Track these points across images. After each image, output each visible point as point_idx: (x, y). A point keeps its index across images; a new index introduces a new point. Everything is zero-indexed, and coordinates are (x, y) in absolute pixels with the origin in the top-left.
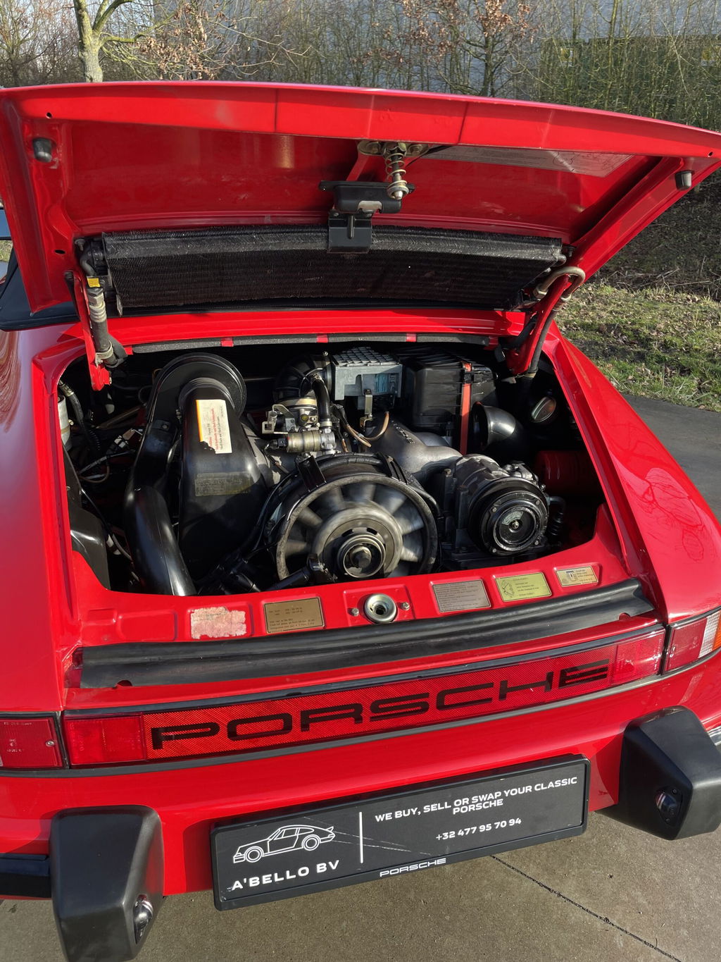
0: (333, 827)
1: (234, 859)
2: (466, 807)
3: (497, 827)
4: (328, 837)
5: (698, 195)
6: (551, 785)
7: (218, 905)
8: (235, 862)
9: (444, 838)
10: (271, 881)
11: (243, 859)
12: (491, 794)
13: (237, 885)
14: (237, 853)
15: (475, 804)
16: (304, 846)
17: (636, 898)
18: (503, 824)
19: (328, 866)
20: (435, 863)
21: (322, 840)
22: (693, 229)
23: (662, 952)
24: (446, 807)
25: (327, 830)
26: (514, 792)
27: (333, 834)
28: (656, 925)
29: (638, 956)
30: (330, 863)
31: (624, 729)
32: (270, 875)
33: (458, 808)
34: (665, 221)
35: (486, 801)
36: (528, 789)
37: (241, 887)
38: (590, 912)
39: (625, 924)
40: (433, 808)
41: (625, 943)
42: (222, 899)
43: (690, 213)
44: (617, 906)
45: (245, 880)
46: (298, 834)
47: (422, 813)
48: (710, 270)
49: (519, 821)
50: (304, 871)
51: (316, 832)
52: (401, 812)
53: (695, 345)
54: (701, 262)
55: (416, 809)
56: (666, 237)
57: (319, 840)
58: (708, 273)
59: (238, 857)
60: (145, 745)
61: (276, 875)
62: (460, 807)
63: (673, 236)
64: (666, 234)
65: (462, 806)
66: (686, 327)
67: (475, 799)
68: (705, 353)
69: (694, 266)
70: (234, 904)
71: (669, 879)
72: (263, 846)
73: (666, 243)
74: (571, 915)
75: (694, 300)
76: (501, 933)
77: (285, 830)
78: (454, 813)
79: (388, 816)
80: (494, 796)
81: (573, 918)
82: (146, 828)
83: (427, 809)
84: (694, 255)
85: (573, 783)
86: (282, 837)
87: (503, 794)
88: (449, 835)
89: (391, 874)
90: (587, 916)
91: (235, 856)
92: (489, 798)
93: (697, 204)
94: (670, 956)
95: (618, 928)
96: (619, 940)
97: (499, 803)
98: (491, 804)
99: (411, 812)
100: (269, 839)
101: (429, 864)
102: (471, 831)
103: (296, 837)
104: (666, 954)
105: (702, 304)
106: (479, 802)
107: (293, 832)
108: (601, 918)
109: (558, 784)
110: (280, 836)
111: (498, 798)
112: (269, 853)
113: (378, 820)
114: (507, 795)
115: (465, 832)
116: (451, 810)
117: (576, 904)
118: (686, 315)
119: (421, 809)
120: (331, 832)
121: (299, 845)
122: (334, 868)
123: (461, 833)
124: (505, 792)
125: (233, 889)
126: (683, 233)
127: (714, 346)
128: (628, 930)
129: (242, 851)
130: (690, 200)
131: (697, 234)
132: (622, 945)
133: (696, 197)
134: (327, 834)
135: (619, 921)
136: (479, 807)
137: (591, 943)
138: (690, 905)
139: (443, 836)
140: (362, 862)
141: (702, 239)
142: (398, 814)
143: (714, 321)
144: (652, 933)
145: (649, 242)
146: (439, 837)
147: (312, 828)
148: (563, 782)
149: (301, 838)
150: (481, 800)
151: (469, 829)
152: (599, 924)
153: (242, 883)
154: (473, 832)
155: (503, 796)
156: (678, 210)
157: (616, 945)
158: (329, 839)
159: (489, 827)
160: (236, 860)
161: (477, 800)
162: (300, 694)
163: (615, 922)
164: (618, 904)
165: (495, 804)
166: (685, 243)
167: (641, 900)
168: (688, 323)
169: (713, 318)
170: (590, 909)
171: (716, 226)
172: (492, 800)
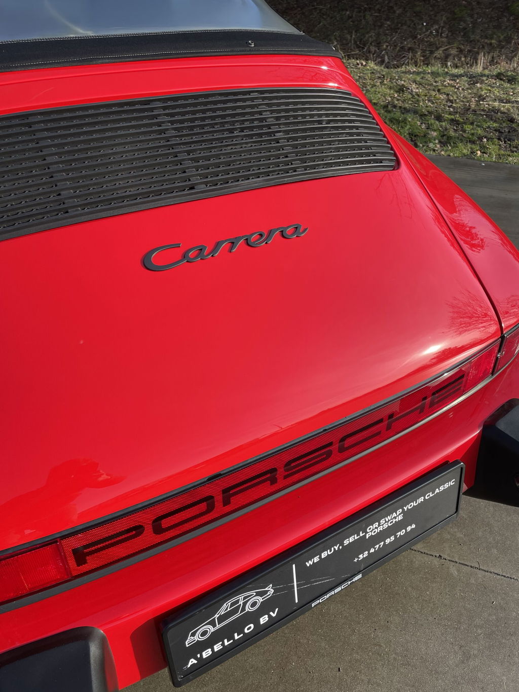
0: (271, 585)
1: (187, 643)
2: (376, 530)
3: (398, 537)
4: (268, 594)
6: (437, 491)
7: (176, 684)
8: (187, 646)
9: (360, 559)
10: (222, 647)
11: (195, 640)
12: (394, 513)
13: (193, 661)
14: (189, 638)
15: (383, 525)
16: (248, 608)
17: (455, 534)
18: (402, 532)
19: (270, 616)
20: (354, 580)
21: (263, 599)
22: (343, 10)
23: (485, 571)
24: (361, 535)
25: (266, 589)
26: (411, 506)
27: (272, 590)
28: (474, 551)
29: (470, 579)
30: (271, 613)
31: (481, 428)
32: (221, 643)
33: (370, 533)
35: (391, 519)
36: (421, 499)
37: (196, 662)
38: (427, 554)
39: (453, 557)
40: (351, 539)
41: (458, 571)
42: (180, 678)
44: (444, 544)
45: (199, 656)
46: (242, 602)
47: (343, 546)
48: (358, 43)
49: (414, 526)
50: (249, 628)
51: (258, 594)
52: (326, 552)
53: (373, 100)
54: (351, 36)
55: (338, 545)
56: (324, 17)
57: (260, 599)
58: (357, 45)
59: (189, 641)
60: (69, 566)
61: (226, 641)
62: (371, 531)
63: (329, 15)
65: (373, 530)
66: (363, 86)
67: (382, 521)
68: (381, 106)
69: (347, 40)
70: (191, 678)
71: (473, 513)
72: (213, 624)
74: (415, 560)
75: (362, 64)
76: (369, 589)
77: (230, 603)
78: (367, 538)
79: (316, 559)
80: (396, 514)
81: (417, 562)
82: (94, 650)
83: (346, 542)
85: (452, 484)
86: (228, 610)
87: (403, 510)
88: (363, 556)
89: (321, 601)
90: (426, 558)
91: (187, 641)
92: (393, 516)
94: (491, 572)
95: (450, 560)
96: (453, 570)
97: (400, 518)
98: (394, 520)
99: (334, 549)
100: (217, 616)
101: (349, 582)
102: (380, 546)
103: (241, 604)
104: (487, 572)
105: (368, 67)
106: (386, 522)
107: (238, 601)
108: (436, 556)
109: (442, 488)
110: (227, 609)
111: (399, 514)
112: (218, 626)
113: (308, 565)
114: (406, 510)
115: (375, 549)
116: (365, 535)
117: (415, 551)
118: (359, 77)
119: (342, 544)
120: (270, 589)
121: (244, 609)
122: (274, 615)
123: (372, 550)
124: (405, 508)
125: (189, 666)
127: (386, 100)
128: (457, 560)
129: (193, 635)
132: (457, 573)
134: (267, 591)
135: (449, 555)
136: (386, 526)
137: (435, 578)
138: (493, 530)
139: (359, 558)
140: (297, 601)
142: (324, 555)
143: (381, 80)
144: (474, 558)
146: (356, 560)
147: (253, 593)
148: (445, 486)
149: (245, 604)
150: (387, 520)
151: (378, 546)
152: (436, 562)
153: (196, 658)
154: (381, 547)
155: (403, 511)
157: (453, 575)
158: (269, 595)
159: (393, 538)
160: (188, 644)
161: (384, 521)
162: (220, 475)
163: (446, 557)
164: (444, 542)
165: (397, 520)
167: (459, 535)
168: (364, 83)
169: (379, 78)
170: (426, 552)
172: (395, 518)
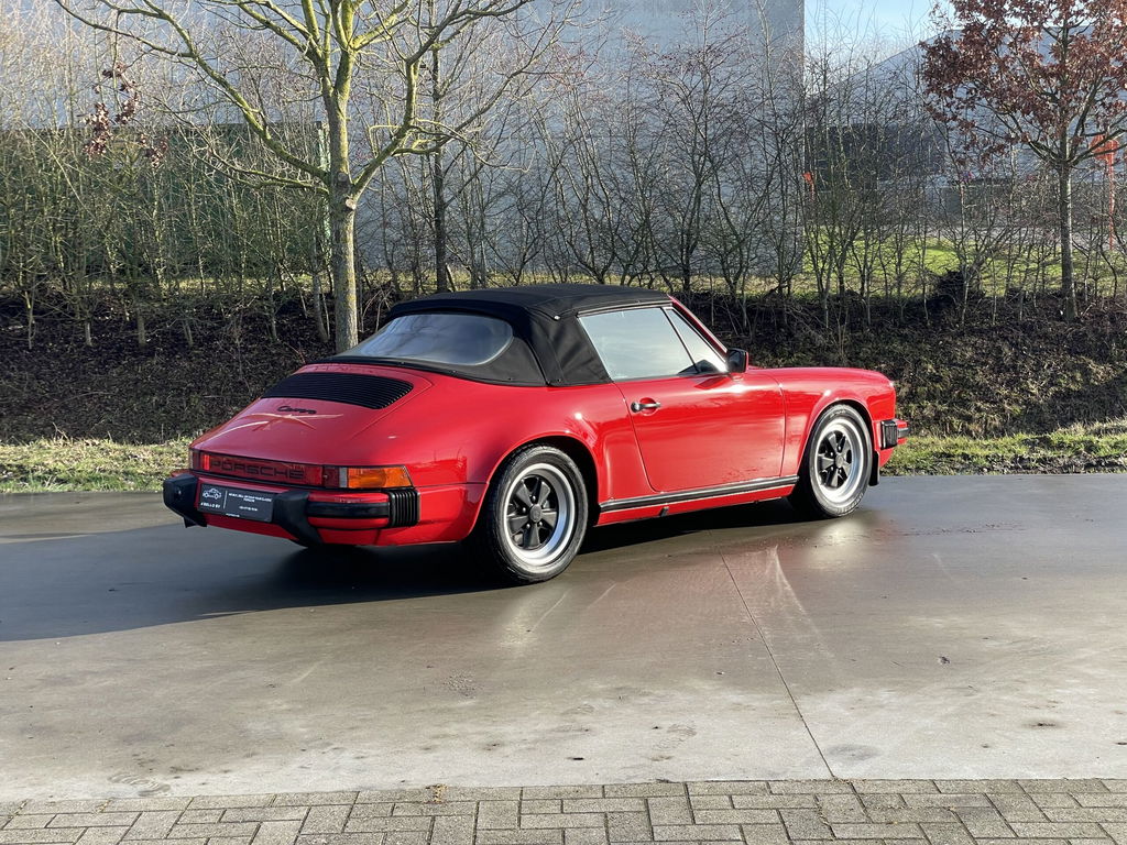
5: (146, 347)
34: (102, 388)
43: (136, 373)
64: (108, 406)
73: (110, 418)
84: (152, 429)
93: (145, 360)
126: (131, 401)
130: (135, 355)
131: (151, 400)
133: (143, 351)
141: (159, 406)
145: (84, 418)
156: (118, 370)
166: (136, 413)
171: (176, 386)
